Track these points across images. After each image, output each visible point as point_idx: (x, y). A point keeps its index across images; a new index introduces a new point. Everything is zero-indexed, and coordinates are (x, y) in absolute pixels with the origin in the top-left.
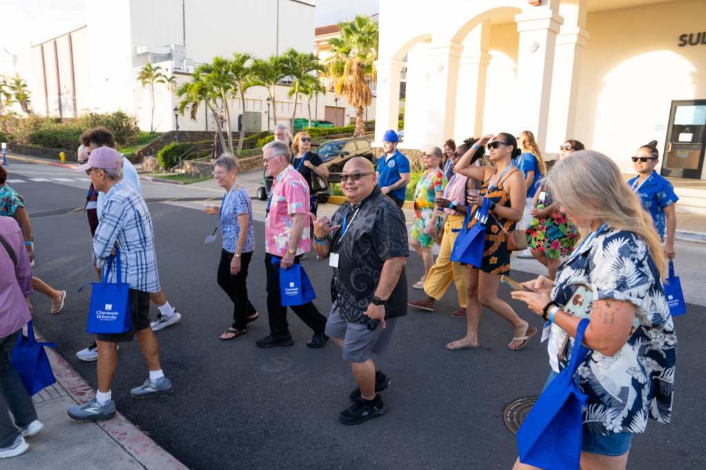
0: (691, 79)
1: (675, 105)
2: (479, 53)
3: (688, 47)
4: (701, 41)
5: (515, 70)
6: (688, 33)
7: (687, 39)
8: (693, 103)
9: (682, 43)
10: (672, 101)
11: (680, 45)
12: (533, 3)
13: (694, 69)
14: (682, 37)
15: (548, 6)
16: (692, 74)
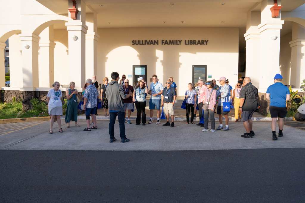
0: (138, 58)
1: (134, 67)
2: (49, 42)
3: (135, 45)
4: (139, 44)
5: (67, 51)
6: (135, 40)
7: (135, 42)
8: (140, 66)
9: (133, 43)
10: (133, 66)
11: (133, 44)
12: (73, 18)
13: (139, 54)
14: (133, 41)
15: (80, 20)
16: (138, 56)
